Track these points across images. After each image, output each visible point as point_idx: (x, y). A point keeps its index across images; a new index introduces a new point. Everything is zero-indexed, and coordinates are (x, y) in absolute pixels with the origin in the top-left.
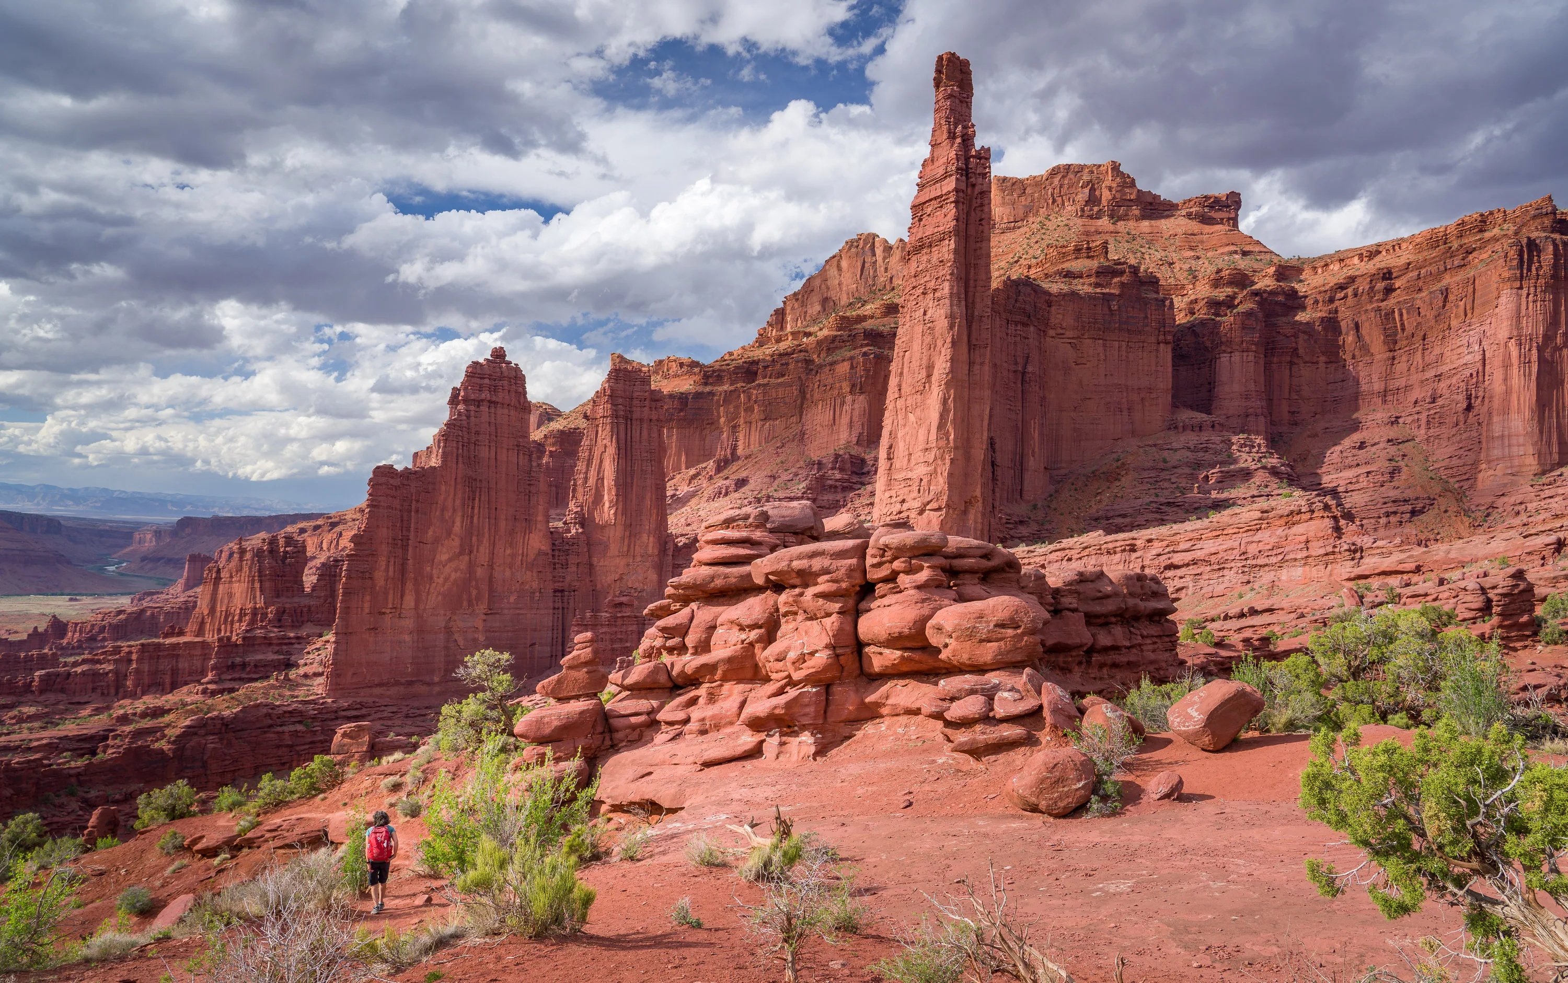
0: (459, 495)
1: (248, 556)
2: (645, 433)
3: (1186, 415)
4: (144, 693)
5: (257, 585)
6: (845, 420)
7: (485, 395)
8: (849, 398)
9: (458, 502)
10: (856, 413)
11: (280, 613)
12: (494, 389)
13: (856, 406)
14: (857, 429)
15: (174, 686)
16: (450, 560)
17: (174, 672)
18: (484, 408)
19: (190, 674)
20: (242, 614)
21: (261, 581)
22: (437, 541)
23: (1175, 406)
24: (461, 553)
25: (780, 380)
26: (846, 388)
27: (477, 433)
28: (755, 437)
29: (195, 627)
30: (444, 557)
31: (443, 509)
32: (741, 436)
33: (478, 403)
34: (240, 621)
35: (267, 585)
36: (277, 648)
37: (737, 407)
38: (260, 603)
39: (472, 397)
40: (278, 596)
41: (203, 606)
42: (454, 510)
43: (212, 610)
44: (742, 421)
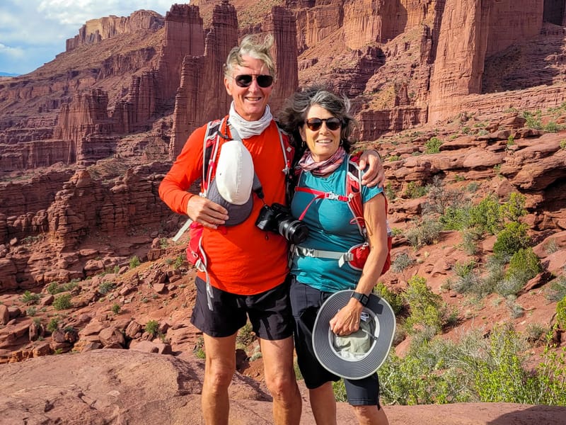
0: (214, 69)
1: (83, 99)
2: (289, 38)
3: (550, 26)
4: (37, 167)
5: (89, 113)
6: (369, 29)
7: (222, 21)
8: (371, 17)
9: (213, 73)
10: (376, 25)
11: (101, 127)
12: (225, 18)
13: (376, 21)
14: (376, 33)
15: (51, 164)
16: (210, 100)
17: (51, 156)
18: (222, 28)
19: (58, 157)
20: (82, 128)
21: (90, 112)
22: (205, 91)
23: (544, 22)
24: (214, 97)
25: (328, 6)
26: (370, 12)
27: (219, 40)
28: (315, 36)
29: (58, 134)
30: (208, 99)
31: (208, 76)
32: (307, 36)
33: (219, 25)
34: (81, 131)
35: (93, 113)
36: (105, 144)
37: (305, 20)
38: (91, 123)
39: (217, 22)
40: (98, 119)
41: (61, 123)
42: (211, 77)
43: (66, 126)
44: (308, 28)
